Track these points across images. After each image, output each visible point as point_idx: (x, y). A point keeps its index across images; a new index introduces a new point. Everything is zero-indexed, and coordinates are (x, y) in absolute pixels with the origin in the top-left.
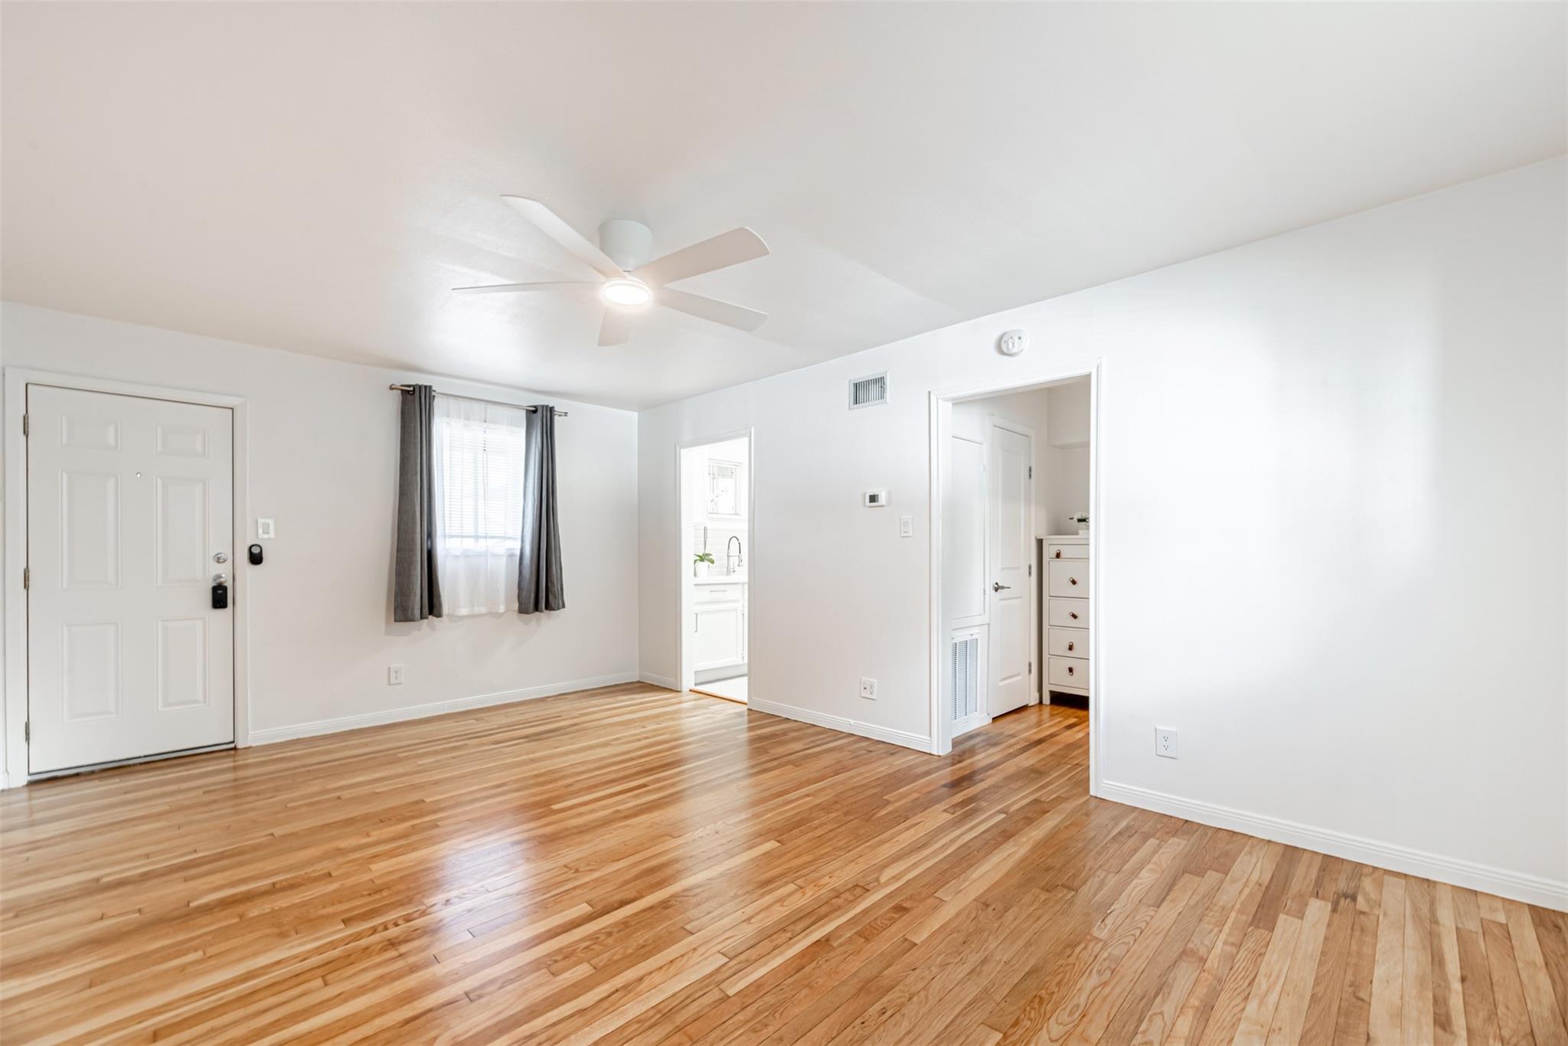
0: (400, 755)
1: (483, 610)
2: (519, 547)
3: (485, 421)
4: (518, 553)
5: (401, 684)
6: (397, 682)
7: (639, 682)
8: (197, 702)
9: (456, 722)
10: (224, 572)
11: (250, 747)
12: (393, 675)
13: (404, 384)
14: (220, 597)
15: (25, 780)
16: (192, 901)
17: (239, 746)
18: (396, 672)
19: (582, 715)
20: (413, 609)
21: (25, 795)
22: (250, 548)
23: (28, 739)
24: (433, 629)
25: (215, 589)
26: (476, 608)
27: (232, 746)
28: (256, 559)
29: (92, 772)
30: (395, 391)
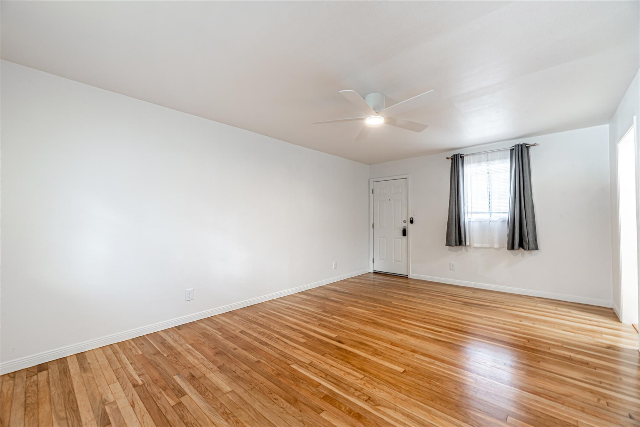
1: (488, 246)
2: (507, 217)
3: (488, 161)
4: (507, 219)
5: (454, 270)
6: (452, 269)
7: (612, 309)
8: (400, 262)
10: (404, 225)
11: (410, 278)
12: (451, 266)
13: (451, 155)
14: (404, 233)
15: (372, 271)
17: (409, 277)
18: (453, 265)
20: (451, 242)
21: (373, 274)
22: (412, 218)
23: (373, 262)
24: (467, 251)
25: (403, 230)
26: (484, 245)
27: (407, 276)
28: (412, 222)
29: (382, 274)
30: (449, 159)
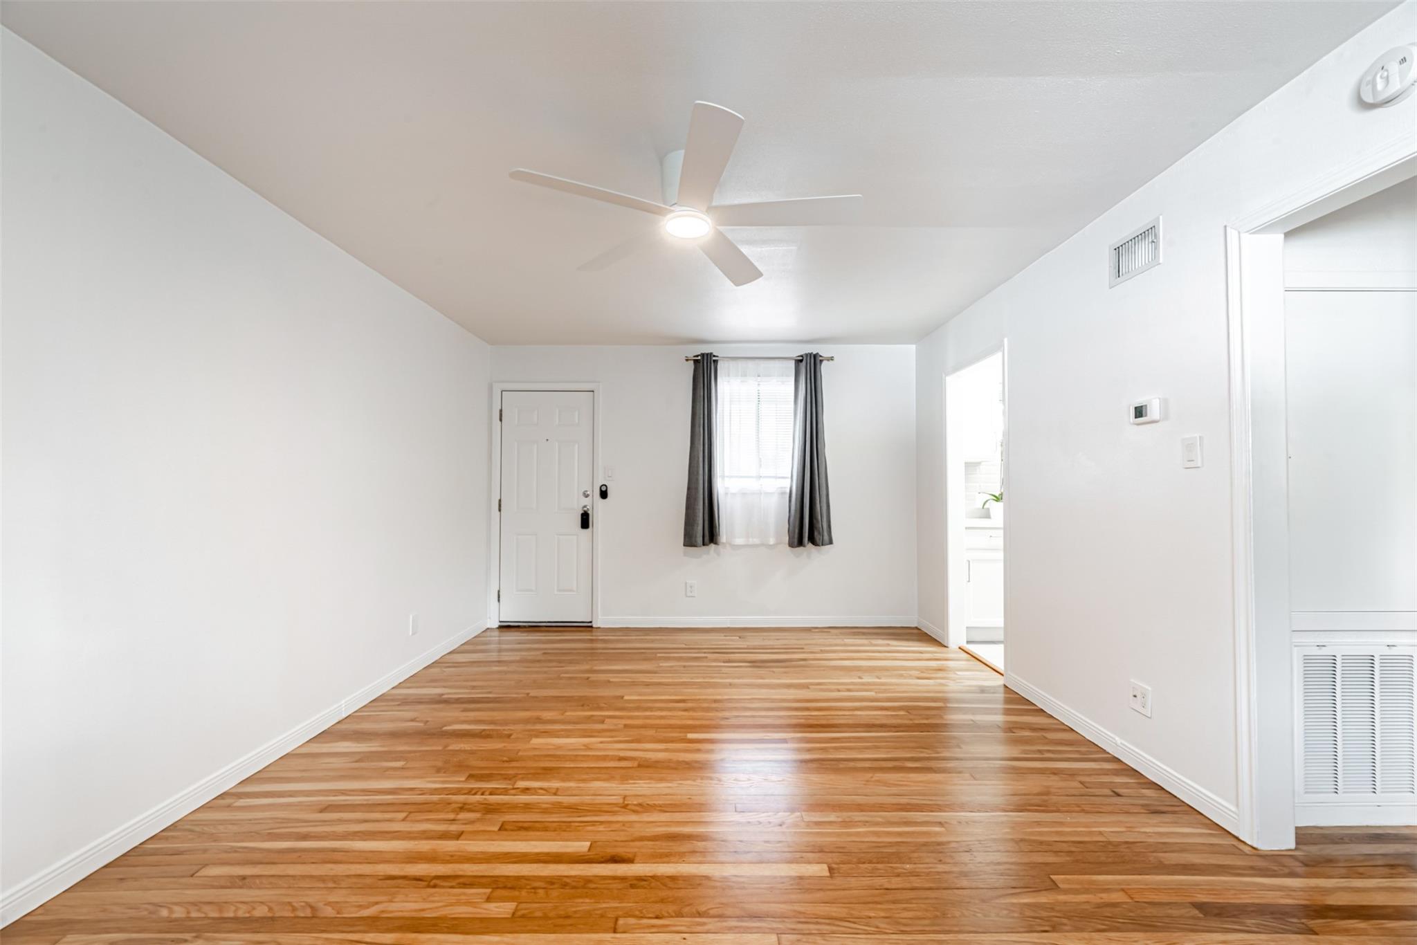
0: (659, 655)
1: (756, 541)
2: (789, 486)
3: (759, 376)
4: (788, 491)
5: (694, 597)
6: (691, 595)
7: (917, 628)
8: (573, 591)
9: (725, 636)
10: (587, 502)
11: (599, 628)
12: (689, 589)
13: (695, 354)
14: (585, 521)
15: (496, 625)
16: (445, 726)
17: (594, 626)
18: (691, 587)
19: (822, 652)
20: (696, 537)
21: (497, 633)
22: (602, 486)
23: (499, 600)
24: (718, 554)
25: (582, 515)
26: (751, 540)
27: (590, 624)
28: (604, 495)
29: (525, 627)
30: (689, 362)
